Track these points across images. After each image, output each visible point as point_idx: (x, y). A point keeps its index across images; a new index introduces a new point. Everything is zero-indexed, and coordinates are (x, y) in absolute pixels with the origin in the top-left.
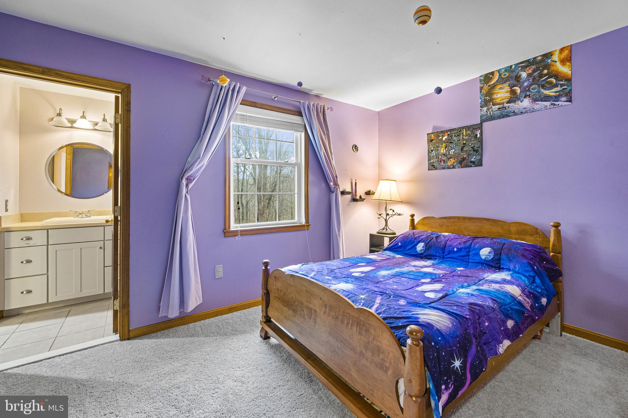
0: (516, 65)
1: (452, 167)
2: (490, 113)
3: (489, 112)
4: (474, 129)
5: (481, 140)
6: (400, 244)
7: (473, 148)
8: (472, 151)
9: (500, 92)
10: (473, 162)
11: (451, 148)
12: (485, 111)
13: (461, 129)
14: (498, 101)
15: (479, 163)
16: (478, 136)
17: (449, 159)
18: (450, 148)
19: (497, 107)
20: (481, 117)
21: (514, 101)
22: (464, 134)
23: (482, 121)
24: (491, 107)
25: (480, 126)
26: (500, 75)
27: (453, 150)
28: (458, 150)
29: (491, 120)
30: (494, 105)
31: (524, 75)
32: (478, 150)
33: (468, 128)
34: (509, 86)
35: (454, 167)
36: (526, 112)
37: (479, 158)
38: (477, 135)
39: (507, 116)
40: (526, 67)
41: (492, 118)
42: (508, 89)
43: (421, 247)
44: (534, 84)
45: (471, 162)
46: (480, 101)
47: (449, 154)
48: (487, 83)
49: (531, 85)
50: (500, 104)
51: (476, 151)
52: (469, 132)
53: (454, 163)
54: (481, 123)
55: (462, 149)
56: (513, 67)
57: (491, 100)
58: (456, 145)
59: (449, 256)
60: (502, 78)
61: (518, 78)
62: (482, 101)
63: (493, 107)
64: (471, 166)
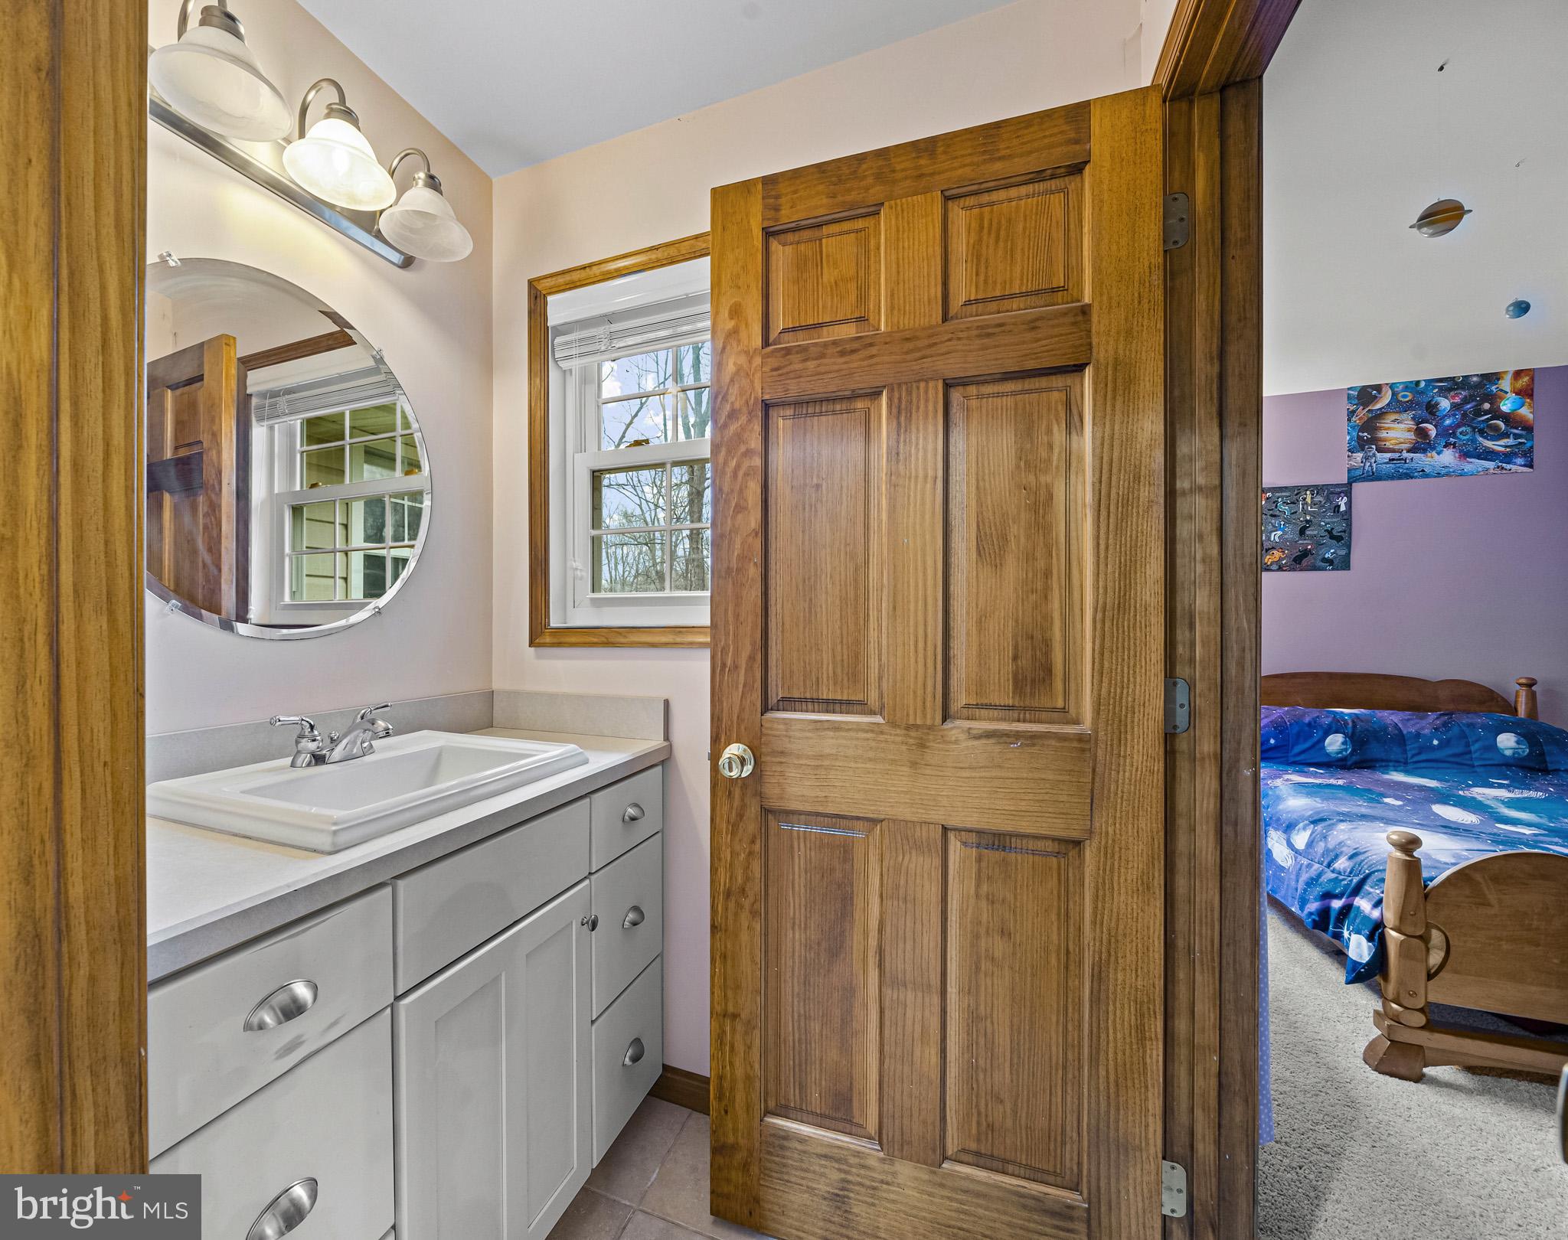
0: (1429, 382)
1: (1275, 567)
2: (1371, 466)
3: (1368, 464)
4: (1332, 493)
5: (1347, 517)
6: (1272, 741)
7: (1330, 532)
8: (1327, 538)
9: (1393, 429)
10: (1330, 562)
11: (1274, 526)
12: (1359, 459)
13: (1298, 491)
14: (1388, 445)
15: (1344, 564)
16: (1343, 508)
17: (1267, 550)
18: (1270, 527)
19: (1388, 455)
20: (1349, 470)
21: (1424, 451)
22: (1309, 500)
23: (1352, 480)
24: (1374, 455)
25: (1346, 490)
26: (1394, 394)
27: (1279, 533)
28: (1291, 533)
29: (1372, 480)
30: (1380, 450)
31: (1445, 404)
32: (1342, 538)
33: (1317, 489)
34: (1413, 419)
35: (1280, 569)
36: (1447, 475)
37: (1343, 552)
38: (1339, 506)
39: (1408, 476)
40: (1450, 390)
41: (1374, 477)
42: (1411, 424)
43: (1339, 743)
44: (1464, 425)
45: (1325, 560)
46: (1348, 438)
47: (1269, 538)
48: (1365, 405)
49: (1459, 426)
50: (1393, 451)
51: (1339, 539)
52: (1318, 499)
53: (1281, 559)
54: (1350, 484)
55: (1302, 532)
56: (1423, 384)
57: (1374, 440)
58: (1287, 521)
59: (1423, 757)
60: (1399, 401)
61: (1431, 408)
62: (1351, 439)
63: (1378, 455)
64: (1324, 569)
